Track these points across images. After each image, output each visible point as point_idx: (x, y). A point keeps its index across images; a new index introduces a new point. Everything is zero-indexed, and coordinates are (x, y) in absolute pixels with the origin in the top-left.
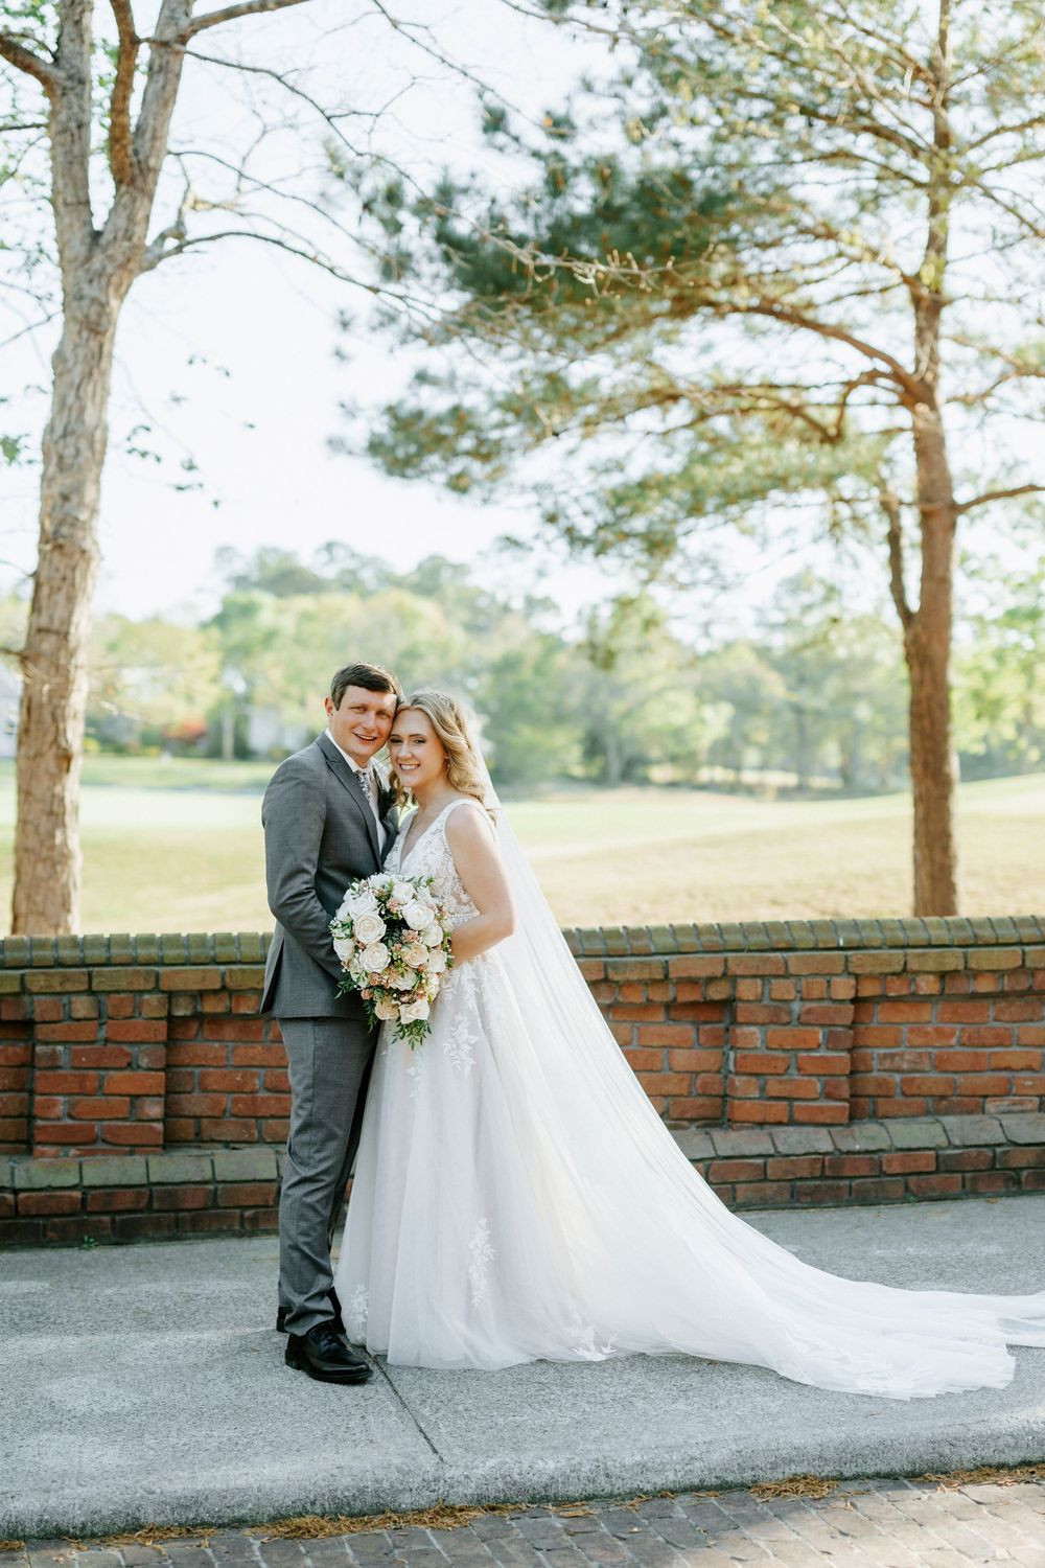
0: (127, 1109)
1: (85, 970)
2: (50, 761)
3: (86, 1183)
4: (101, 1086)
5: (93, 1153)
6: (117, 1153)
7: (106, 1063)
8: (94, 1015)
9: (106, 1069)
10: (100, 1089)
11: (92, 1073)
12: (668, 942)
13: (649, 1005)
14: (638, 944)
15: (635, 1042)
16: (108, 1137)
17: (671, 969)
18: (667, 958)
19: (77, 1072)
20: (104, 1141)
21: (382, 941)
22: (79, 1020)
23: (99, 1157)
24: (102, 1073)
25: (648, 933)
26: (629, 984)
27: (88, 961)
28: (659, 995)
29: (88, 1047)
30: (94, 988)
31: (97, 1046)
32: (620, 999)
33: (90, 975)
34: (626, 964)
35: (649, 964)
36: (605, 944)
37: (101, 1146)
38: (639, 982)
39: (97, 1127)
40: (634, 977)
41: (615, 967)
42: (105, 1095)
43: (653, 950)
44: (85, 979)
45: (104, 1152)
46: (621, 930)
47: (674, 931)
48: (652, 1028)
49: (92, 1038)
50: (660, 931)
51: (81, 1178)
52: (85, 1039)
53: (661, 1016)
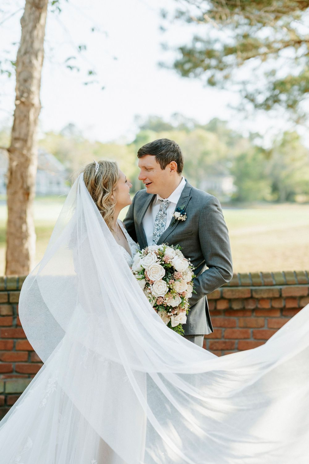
0: (26, 357)
1: (6, 293)
2: (20, 195)
3: (7, 391)
4: (14, 347)
5: (11, 377)
6: (22, 377)
7: (17, 336)
8: (11, 313)
9: (17, 338)
10: (13, 348)
11: (10, 340)
12: (282, 279)
13: (272, 309)
14: (267, 280)
15: (266, 326)
16: (18, 370)
17: (283, 292)
18: (281, 287)
19: (4, 340)
20: (16, 372)
21: (163, 279)
22: (3, 316)
23: (14, 379)
24: (15, 340)
25: (273, 275)
26: (263, 299)
27: (8, 288)
28: (277, 305)
29: (8, 328)
30: (11, 301)
31: (12, 328)
32: (259, 306)
33: (9, 295)
34: (261, 290)
35: (272, 290)
36: (252, 280)
37: (15, 374)
38: (268, 298)
39: (13, 365)
40: (265, 296)
41: (256, 291)
42: (16, 350)
43: (274, 283)
44: (6, 297)
45: (16, 377)
46: (260, 274)
47: (285, 274)
48: (274, 320)
49: (10, 324)
50: (278, 274)
51: (5, 389)
52: (7, 325)
53: (278, 314)
